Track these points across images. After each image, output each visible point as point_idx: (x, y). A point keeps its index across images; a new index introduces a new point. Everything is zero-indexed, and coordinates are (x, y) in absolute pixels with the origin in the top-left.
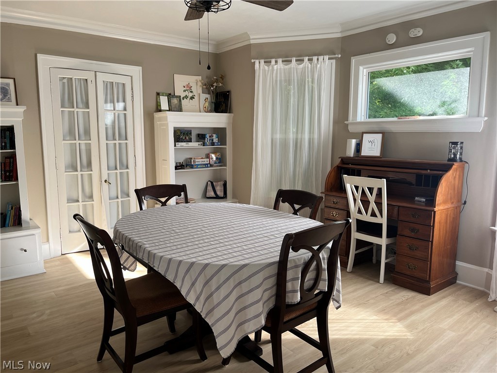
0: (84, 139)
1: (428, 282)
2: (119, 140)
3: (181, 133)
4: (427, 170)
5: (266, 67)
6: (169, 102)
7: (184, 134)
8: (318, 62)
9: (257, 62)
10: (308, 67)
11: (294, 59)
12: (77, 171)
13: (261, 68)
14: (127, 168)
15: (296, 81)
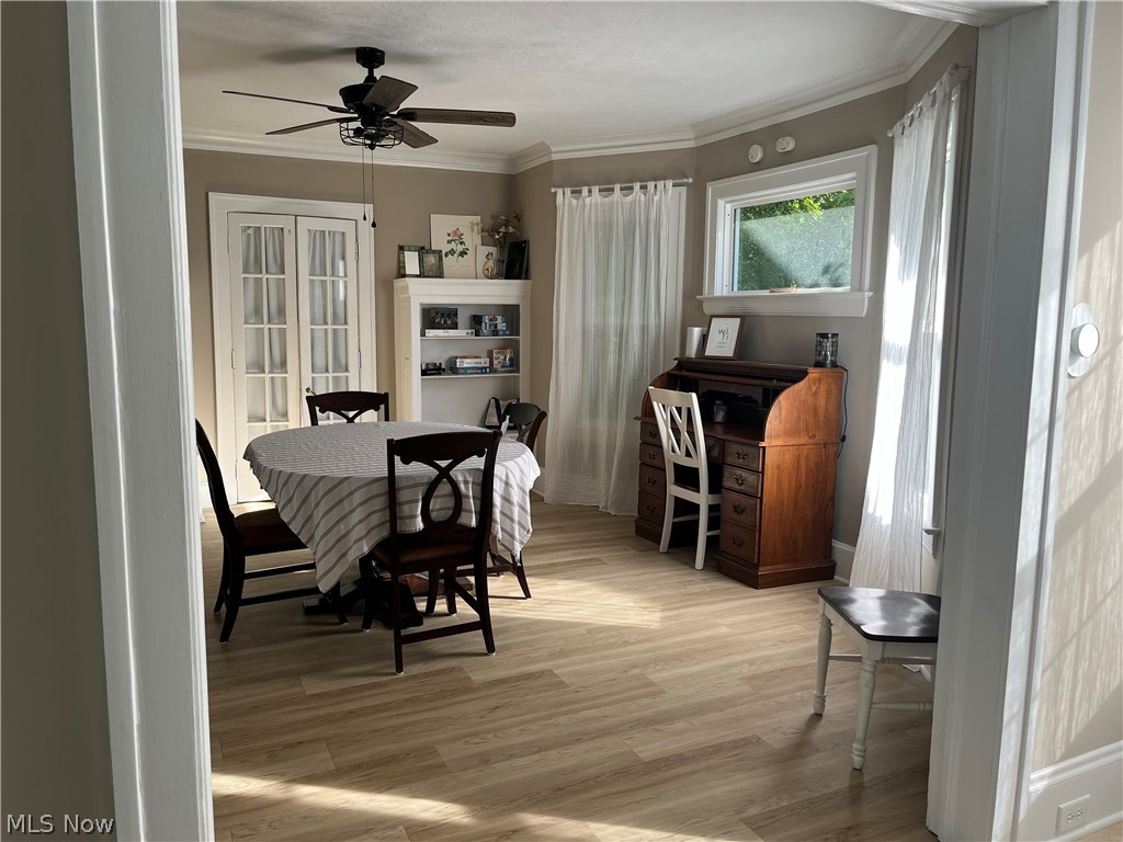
0: (276, 321)
1: (757, 566)
2: (334, 323)
3: (437, 314)
4: (772, 379)
5: (574, 202)
6: (421, 260)
7: (442, 315)
8: (655, 191)
9: (560, 191)
10: (640, 200)
11: (617, 187)
12: (264, 372)
13: (567, 202)
14: (347, 370)
15: (621, 224)
